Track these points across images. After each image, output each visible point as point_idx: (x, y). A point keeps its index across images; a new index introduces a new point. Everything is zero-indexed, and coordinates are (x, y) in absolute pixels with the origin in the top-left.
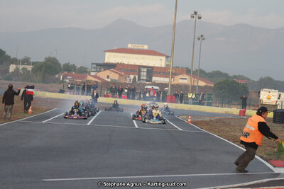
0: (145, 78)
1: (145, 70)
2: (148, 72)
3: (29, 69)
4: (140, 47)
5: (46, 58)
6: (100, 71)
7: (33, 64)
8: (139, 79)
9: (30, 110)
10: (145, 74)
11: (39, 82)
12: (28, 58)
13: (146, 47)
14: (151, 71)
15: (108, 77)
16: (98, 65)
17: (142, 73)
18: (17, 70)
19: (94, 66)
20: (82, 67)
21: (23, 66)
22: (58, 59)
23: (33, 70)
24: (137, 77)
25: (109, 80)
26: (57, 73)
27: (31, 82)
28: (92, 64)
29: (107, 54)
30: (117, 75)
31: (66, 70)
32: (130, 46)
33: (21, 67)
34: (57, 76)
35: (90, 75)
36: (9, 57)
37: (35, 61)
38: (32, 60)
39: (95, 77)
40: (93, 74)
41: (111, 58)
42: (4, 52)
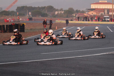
0: (106, 13)
1: (106, 10)
2: (107, 11)
3: (62, 13)
4: (104, 1)
5: (69, 8)
6: (89, 12)
7: (64, 11)
8: (104, 14)
9: (56, 28)
10: (106, 12)
11: (66, 17)
12: (62, 9)
13: (106, 1)
14: (109, 10)
15: (92, 14)
16: (88, 9)
17: (105, 12)
18: (58, 14)
19: (87, 10)
20: (83, 11)
21: (60, 12)
22: (73, 8)
23: (64, 13)
24: (103, 13)
25: (93, 15)
26: (73, 13)
27: (63, 17)
28: (86, 9)
29: (92, 5)
30: (96, 13)
31: (76, 12)
32: (100, 1)
33: (59, 12)
34: (73, 15)
35: (85, 13)
36: (55, 9)
37: (65, 10)
38: (63, 9)
39: (87, 14)
40: (86, 13)
41: (93, 6)
42: (53, 7)
